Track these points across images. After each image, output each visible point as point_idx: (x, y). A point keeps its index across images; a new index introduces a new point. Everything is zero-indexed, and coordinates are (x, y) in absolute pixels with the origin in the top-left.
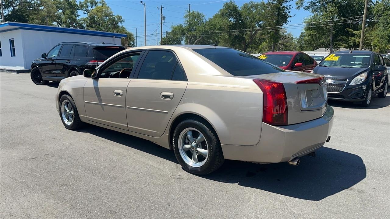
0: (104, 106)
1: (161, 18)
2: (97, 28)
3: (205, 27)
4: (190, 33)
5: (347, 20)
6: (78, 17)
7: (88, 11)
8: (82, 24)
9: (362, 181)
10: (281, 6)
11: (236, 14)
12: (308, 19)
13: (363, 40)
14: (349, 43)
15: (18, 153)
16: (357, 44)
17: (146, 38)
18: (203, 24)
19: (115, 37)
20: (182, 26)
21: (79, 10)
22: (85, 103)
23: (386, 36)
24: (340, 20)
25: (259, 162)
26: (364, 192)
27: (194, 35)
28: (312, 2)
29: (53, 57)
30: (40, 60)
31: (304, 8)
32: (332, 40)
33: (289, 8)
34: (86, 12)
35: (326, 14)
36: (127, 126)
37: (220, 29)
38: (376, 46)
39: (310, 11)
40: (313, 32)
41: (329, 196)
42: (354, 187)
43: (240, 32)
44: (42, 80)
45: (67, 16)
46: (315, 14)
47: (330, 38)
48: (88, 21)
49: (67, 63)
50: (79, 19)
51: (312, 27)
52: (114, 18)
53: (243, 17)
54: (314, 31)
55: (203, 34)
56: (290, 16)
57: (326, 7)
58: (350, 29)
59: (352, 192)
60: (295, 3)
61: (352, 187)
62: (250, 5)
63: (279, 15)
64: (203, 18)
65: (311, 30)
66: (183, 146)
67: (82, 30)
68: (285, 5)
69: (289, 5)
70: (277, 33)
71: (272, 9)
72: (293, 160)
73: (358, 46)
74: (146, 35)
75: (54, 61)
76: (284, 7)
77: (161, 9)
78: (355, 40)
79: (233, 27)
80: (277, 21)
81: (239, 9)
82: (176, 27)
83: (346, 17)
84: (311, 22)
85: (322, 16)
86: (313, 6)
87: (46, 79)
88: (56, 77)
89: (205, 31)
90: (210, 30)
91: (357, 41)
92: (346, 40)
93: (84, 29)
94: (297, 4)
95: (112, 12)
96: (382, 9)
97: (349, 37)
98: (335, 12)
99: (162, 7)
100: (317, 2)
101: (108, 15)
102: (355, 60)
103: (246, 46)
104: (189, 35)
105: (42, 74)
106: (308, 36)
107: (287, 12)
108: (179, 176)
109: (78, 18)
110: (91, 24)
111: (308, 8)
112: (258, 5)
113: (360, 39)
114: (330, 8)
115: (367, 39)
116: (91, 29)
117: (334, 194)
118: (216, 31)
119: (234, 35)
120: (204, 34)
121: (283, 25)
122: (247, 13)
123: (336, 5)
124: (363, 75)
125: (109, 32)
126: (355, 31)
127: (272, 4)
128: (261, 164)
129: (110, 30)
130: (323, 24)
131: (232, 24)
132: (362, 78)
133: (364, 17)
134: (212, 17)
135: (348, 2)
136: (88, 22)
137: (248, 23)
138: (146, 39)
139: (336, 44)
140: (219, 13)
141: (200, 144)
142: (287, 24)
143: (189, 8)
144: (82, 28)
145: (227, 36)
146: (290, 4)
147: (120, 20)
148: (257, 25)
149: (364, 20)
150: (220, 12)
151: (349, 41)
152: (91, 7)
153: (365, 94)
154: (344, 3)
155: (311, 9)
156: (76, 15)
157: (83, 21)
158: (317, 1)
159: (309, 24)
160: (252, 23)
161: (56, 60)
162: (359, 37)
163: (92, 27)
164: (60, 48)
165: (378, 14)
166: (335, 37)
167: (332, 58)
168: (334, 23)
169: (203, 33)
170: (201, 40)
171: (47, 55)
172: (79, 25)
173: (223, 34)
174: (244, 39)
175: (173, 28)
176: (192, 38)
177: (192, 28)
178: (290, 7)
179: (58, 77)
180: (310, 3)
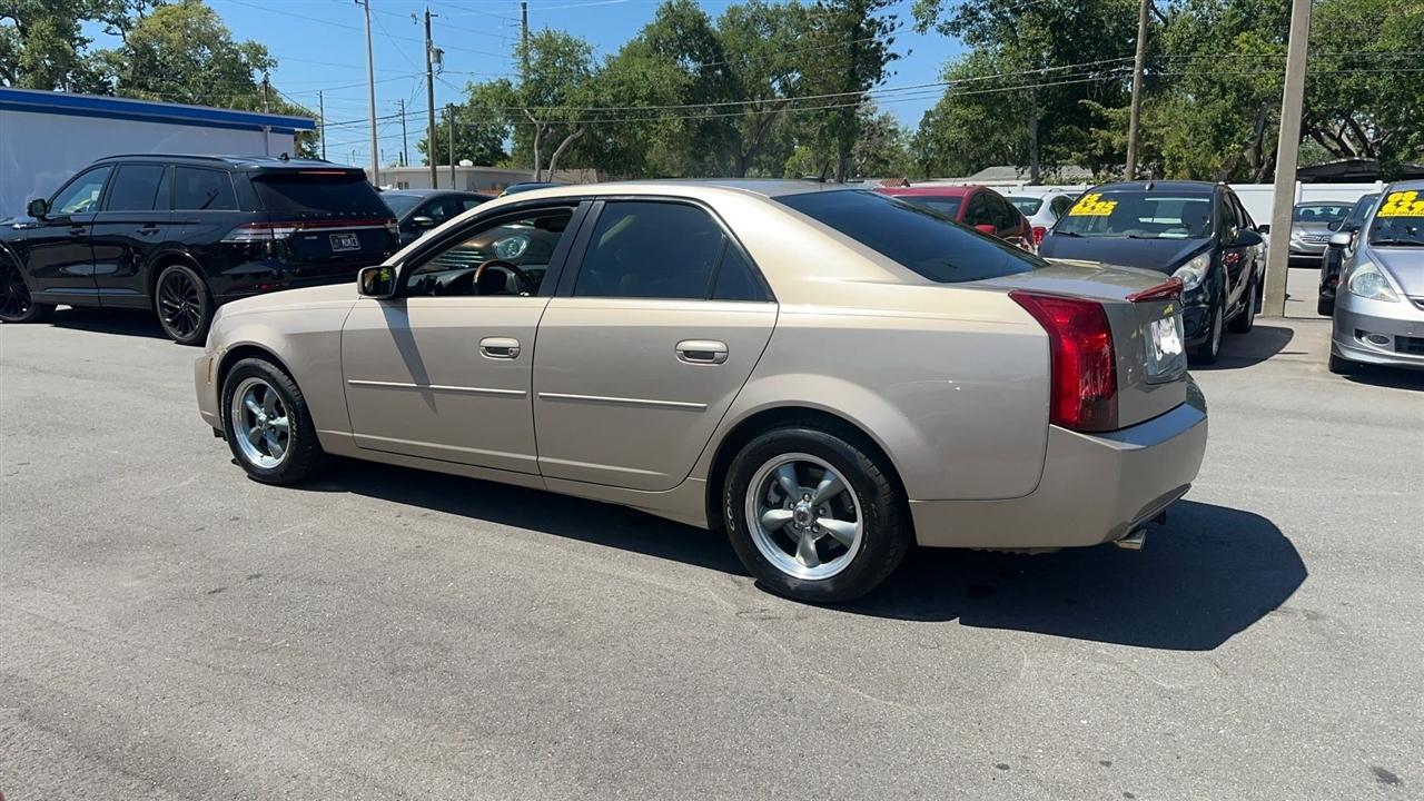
0: (436, 395)
1: (429, 55)
2: (167, 91)
3: (597, 92)
4: (539, 110)
5: (1080, 72)
6: (81, 48)
7: (125, 25)
8: (103, 75)
9: (1302, 586)
10: (864, 18)
11: (704, 43)
12: (957, 66)
13: (1135, 138)
14: (1091, 150)
15: (139, 578)
16: (1116, 152)
17: (375, 132)
18: (589, 77)
19: (269, 128)
20: (510, 85)
21: (88, 19)
22: (347, 386)
23: (1207, 126)
24: (1059, 73)
25: (1025, 549)
26: (1324, 618)
27: (556, 118)
28: (965, 7)
29: (73, 215)
30: (17, 226)
31: (941, 29)
32: (1035, 138)
33: (888, 25)
34: (115, 28)
35: (1015, 48)
36: (535, 458)
37: (652, 97)
38: (1180, 159)
39: (961, 39)
40: (974, 113)
41: (1236, 635)
42: (1290, 603)
43: (722, 110)
44: (28, 305)
45: (38, 43)
46: (978, 49)
47: (1031, 132)
48: (126, 64)
49: (145, 234)
50: (87, 53)
51: (971, 93)
52: (236, 53)
53: (729, 57)
54: (979, 108)
55: (588, 116)
56: (895, 57)
57: (1012, 26)
58: (1094, 101)
59: (1292, 619)
60: (910, 10)
61: (1284, 605)
62: (748, 15)
63: (855, 50)
64: (587, 55)
65: (968, 106)
66: (761, 515)
67: (103, 97)
68: (875, 14)
69: (890, 17)
70: (849, 115)
71: (831, 31)
72: (1131, 535)
73: (1122, 158)
74: (374, 119)
75: (84, 227)
76: (872, 21)
77: (425, 21)
78: (1109, 140)
79: (696, 93)
80: (852, 73)
81: (714, 25)
82: (487, 89)
83: (1081, 62)
84: (968, 77)
85: (1002, 55)
86: (970, 23)
87: (44, 300)
88: (96, 291)
89: (596, 104)
90: (614, 102)
91: (1117, 141)
92: (1082, 138)
93: (111, 94)
94: (917, 14)
95: (225, 31)
96: (1191, 36)
97: (1091, 129)
98: (1043, 44)
99: (428, 14)
100: (984, 8)
101: (210, 39)
102: (1155, 211)
103: (743, 159)
104: (537, 119)
105: (30, 281)
106: (959, 127)
107: (884, 41)
108: (762, 611)
109: (80, 52)
110: (138, 74)
111: (955, 27)
112: (777, 12)
113: (1124, 134)
114: (1026, 29)
115: (1149, 137)
116: (142, 97)
117: (1245, 628)
118: (641, 105)
119: (698, 120)
120: (592, 118)
121: (870, 86)
122: (741, 41)
123: (1046, 19)
124: (1197, 261)
125: (217, 108)
126: (1108, 108)
127: (832, 11)
128: (1032, 553)
129: (221, 100)
130: (1006, 85)
131: (691, 82)
132: (1195, 271)
133: (1137, 62)
134: (617, 54)
135: (1083, 8)
136: (126, 68)
137: (746, 74)
138: (375, 135)
139: (1049, 153)
140: (641, 39)
141: (827, 505)
142: (884, 83)
143: (521, 18)
144: (101, 93)
145: (677, 126)
146: (894, 14)
147: (259, 60)
148: (776, 85)
149: (1136, 71)
150: (645, 37)
151: (1090, 143)
152: (139, 9)
153: (1207, 323)
154: (1071, 13)
155: (964, 33)
156: (76, 39)
157: (105, 65)
158: (982, 4)
159: (960, 84)
160: (763, 76)
161: (92, 223)
162: (1124, 128)
163: (144, 86)
164: (105, 178)
165: (1178, 53)
166: (1045, 127)
167: (1093, 208)
168: (1042, 82)
169: (591, 112)
170: (581, 137)
171: (51, 203)
172: (88, 79)
173: (663, 118)
174: (733, 135)
175: (475, 92)
176: (550, 130)
177: (548, 94)
178: (892, 24)
179: (101, 291)
180: (959, 13)
